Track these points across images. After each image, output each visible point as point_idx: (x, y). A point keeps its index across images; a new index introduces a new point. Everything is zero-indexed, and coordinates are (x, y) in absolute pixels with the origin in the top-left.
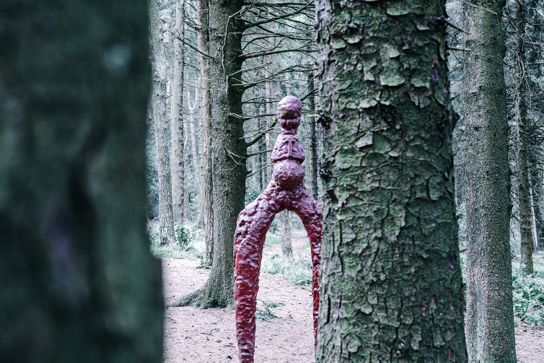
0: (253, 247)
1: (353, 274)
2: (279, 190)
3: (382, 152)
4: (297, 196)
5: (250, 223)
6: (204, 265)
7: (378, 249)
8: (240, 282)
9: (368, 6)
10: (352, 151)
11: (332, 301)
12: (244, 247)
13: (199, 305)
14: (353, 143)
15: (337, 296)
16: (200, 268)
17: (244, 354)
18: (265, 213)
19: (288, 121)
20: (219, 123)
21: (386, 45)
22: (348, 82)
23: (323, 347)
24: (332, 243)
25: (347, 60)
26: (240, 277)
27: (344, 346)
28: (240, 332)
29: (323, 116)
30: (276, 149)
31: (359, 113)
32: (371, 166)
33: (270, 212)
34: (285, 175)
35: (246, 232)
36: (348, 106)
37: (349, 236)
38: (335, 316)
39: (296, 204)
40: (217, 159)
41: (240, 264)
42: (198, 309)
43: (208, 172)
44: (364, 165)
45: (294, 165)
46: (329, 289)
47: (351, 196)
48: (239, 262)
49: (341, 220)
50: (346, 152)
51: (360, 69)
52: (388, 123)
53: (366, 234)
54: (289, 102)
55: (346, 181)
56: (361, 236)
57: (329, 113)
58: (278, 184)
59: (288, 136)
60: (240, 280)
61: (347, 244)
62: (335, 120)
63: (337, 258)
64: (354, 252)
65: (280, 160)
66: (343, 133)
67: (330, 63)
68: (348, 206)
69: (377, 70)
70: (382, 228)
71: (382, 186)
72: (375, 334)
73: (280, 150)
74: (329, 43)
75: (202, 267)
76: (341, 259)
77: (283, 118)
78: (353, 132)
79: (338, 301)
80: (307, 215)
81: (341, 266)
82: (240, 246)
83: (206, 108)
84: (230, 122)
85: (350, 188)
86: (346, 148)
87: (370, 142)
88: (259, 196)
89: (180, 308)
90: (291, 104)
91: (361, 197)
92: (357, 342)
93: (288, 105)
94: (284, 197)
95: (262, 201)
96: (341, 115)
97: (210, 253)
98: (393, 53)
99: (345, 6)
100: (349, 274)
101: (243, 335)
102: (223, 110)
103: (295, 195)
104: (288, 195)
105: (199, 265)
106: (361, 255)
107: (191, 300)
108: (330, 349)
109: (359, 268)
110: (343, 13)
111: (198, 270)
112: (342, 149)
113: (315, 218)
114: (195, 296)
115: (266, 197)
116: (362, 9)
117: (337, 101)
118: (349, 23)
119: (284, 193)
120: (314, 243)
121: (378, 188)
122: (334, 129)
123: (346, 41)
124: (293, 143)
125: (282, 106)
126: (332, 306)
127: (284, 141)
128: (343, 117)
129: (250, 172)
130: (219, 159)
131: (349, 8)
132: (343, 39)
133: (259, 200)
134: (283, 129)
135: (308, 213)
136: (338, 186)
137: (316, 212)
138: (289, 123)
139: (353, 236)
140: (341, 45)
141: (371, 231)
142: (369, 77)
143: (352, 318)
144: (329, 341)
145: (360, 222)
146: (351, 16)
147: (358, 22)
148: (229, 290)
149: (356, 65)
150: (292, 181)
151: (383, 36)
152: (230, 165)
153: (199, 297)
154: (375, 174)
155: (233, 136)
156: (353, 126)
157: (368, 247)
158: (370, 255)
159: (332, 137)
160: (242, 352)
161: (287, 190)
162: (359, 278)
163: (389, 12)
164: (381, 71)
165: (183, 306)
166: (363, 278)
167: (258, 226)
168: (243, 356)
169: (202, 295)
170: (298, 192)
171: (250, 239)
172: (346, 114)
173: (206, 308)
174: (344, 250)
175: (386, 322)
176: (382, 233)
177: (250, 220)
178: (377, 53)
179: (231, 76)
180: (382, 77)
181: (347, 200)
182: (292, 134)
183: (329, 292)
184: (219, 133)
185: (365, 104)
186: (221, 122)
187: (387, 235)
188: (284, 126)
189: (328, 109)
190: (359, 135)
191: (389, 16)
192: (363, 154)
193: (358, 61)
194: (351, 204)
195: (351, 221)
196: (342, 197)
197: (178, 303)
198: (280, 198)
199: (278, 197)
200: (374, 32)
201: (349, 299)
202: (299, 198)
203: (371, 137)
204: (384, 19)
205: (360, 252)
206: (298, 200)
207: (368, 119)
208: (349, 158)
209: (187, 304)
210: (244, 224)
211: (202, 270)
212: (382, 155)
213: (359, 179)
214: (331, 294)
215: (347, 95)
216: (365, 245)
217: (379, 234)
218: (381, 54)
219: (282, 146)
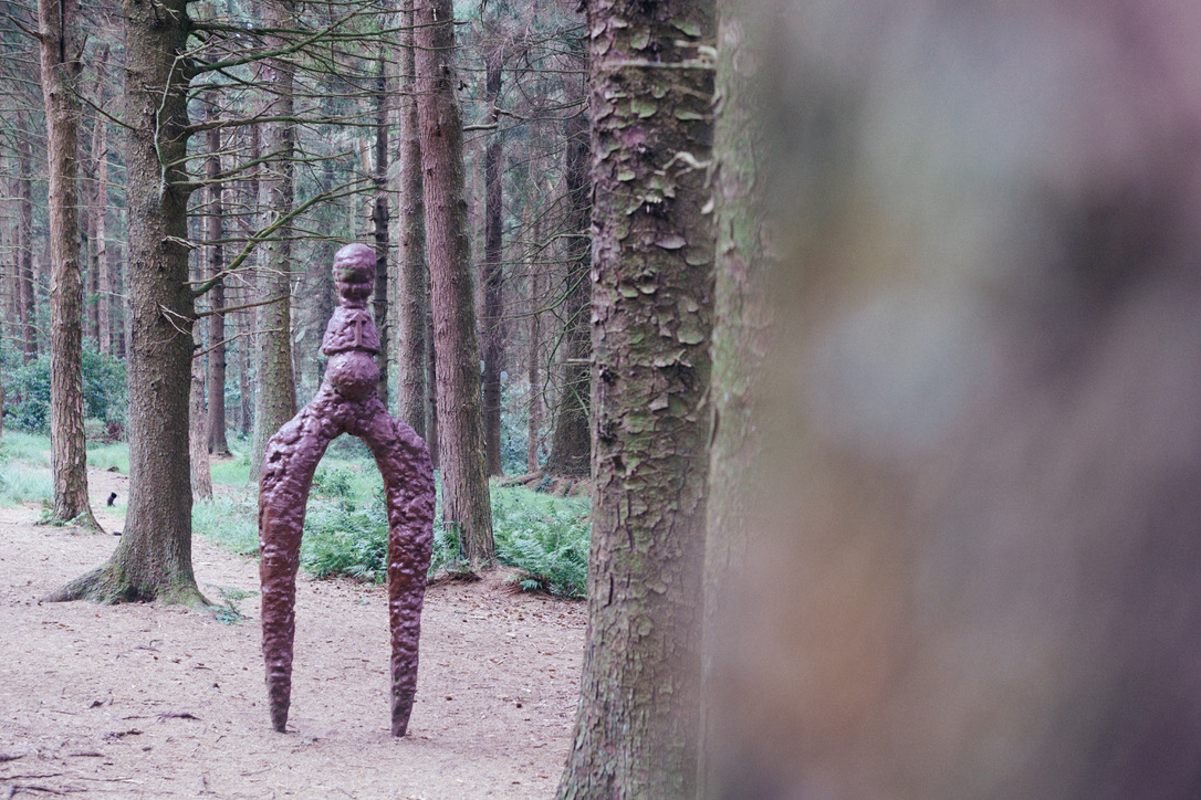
0: (295, 496)
1: (644, 549)
2: (337, 402)
3: (678, 416)
4: (368, 412)
5: (290, 455)
6: (49, 518)
7: (673, 523)
8: (273, 554)
9: (665, 252)
10: (644, 414)
11: (616, 580)
12: (280, 496)
13: (101, 598)
14: (646, 405)
15: (623, 574)
16: (43, 524)
17: (275, 674)
18: (315, 440)
19: (355, 286)
20: (143, 253)
21: (684, 298)
22: (641, 336)
23: (603, 633)
24: (616, 515)
25: (639, 311)
26: (272, 547)
27: (633, 629)
28: (269, 639)
29: (608, 370)
30: (334, 333)
31: (653, 372)
32: (666, 431)
33: (321, 437)
34: (350, 378)
35: (283, 472)
36: (640, 363)
37: (639, 509)
38: (621, 596)
39: (365, 425)
40: (139, 322)
41: (273, 525)
42: (102, 604)
43: (61, 330)
44: (658, 429)
45: (363, 360)
46: (612, 566)
47: (642, 464)
48: (272, 522)
49: (630, 490)
50: (637, 414)
51: (655, 322)
52: (686, 384)
53: (660, 506)
54: (357, 255)
55: (635, 447)
56: (654, 508)
57: (616, 368)
58: (336, 392)
59: (354, 311)
60: (273, 551)
61: (638, 517)
62: (623, 377)
63: (624, 534)
64: (646, 526)
65: (342, 352)
66: (632, 393)
67: (617, 311)
68: (639, 474)
69: (674, 326)
70: (678, 499)
71: (678, 453)
72: (669, 615)
73: (341, 336)
74: (616, 288)
75: (47, 523)
76: (630, 533)
77: (346, 280)
78: (646, 392)
79: (626, 580)
80: (383, 443)
81: (628, 542)
82: (272, 495)
83: (56, 200)
84: (166, 252)
85: (641, 454)
86: (637, 410)
87: (665, 405)
88: (302, 411)
89: (65, 603)
90: (360, 258)
91: (654, 465)
92: (648, 625)
93: (355, 261)
94: (346, 414)
95: (309, 420)
96: (632, 373)
97: (65, 494)
98: (692, 307)
99: (638, 250)
100: (640, 549)
101: (274, 644)
102: (153, 229)
103: (364, 410)
104: (352, 409)
105: (39, 518)
106: (653, 529)
107: (85, 588)
108: (614, 633)
109: (652, 543)
110: (635, 257)
111: (40, 529)
112: (632, 411)
113: (396, 448)
114: (93, 580)
115: (314, 412)
116: (658, 256)
117: (627, 357)
118: (643, 269)
119: (347, 406)
120: (393, 489)
121: (673, 455)
122: (622, 387)
123: (638, 290)
124: (364, 323)
125: (344, 261)
126: (615, 585)
127: (349, 320)
128: (634, 375)
129: (199, 346)
130: (144, 322)
131: (644, 253)
132: (635, 287)
133: (304, 417)
134: (344, 300)
135: (385, 439)
136: (625, 451)
137: (398, 438)
138: (356, 290)
139: (645, 508)
140: (631, 293)
141: (665, 503)
142: (665, 332)
143: (643, 598)
144: (611, 625)
145: (652, 492)
146: (646, 262)
147: (654, 270)
148: (160, 570)
149: (650, 317)
150: (361, 387)
151: (681, 287)
152: (164, 333)
153: (102, 583)
154: (670, 439)
155: (170, 279)
156: (645, 386)
157: (662, 521)
158: (664, 529)
159: (619, 396)
160: (273, 672)
161: (351, 400)
162: (652, 554)
163: (689, 261)
164: (679, 326)
165: (70, 600)
166: (656, 554)
167: (305, 462)
168: (274, 677)
169: (107, 578)
170: (368, 404)
171: (289, 482)
172: (638, 371)
173: (115, 603)
174: (634, 523)
175: (681, 601)
176: (678, 505)
177: (289, 452)
178: (675, 306)
179: (172, 167)
180: (679, 333)
181: (637, 467)
182: (360, 308)
183: (611, 570)
184: (144, 273)
185: (660, 363)
186: (149, 252)
187: (683, 507)
188: (347, 294)
189: (614, 364)
190: (653, 396)
191: (688, 265)
192: (656, 418)
193: (653, 313)
194: (643, 473)
195: (642, 491)
196: (632, 464)
197: (60, 594)
198: (340, 415)
199: (336, 413)
200: (671, 282)
201: (639, 577)
202: (370, 415)
203: (666, 399)
204: (683, 268)
205: (652, 525)
206: (370, 417)
207: (663, 378)
208: (639, 421)
209: (78, 596)
210: (279, 458)
211: (49, 529)
212: (678, 419)
213: (651, 445)
214: (614, 572)
215: (639, 351)
216: (658, 519)
217: (674, 506)
218: (679, 307)
219: (345, 328)
